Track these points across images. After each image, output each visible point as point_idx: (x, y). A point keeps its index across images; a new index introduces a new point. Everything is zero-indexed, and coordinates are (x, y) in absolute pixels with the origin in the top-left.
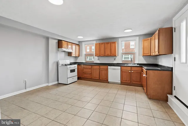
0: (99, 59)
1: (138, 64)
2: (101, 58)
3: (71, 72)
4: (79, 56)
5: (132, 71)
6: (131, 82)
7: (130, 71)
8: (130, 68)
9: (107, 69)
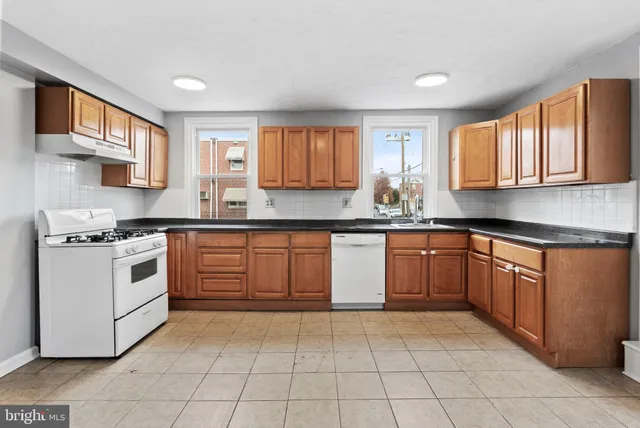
0: (271, 203)
1: (437, 221)
2: (280, 197)
3: (134, 280)
4: (165, 188)
5: (433, 252)
6: (428, 295)
7: (424, 253)
8: (422, 237)
9: (327, 248)
